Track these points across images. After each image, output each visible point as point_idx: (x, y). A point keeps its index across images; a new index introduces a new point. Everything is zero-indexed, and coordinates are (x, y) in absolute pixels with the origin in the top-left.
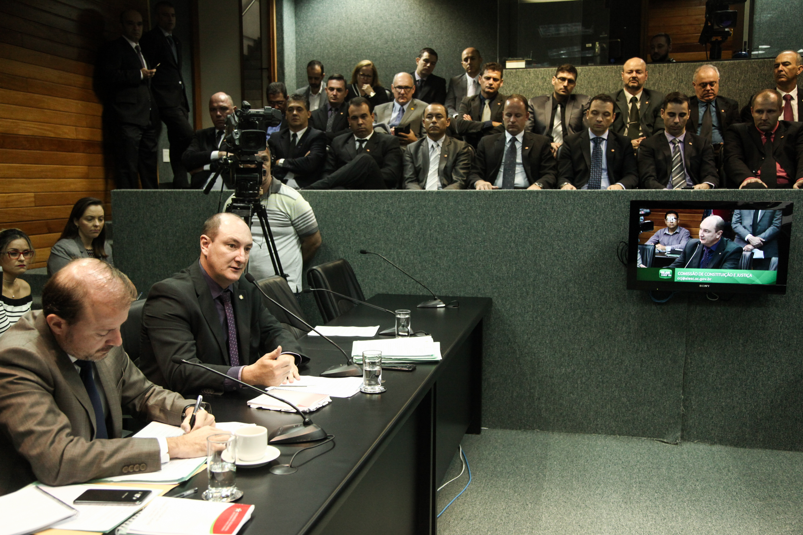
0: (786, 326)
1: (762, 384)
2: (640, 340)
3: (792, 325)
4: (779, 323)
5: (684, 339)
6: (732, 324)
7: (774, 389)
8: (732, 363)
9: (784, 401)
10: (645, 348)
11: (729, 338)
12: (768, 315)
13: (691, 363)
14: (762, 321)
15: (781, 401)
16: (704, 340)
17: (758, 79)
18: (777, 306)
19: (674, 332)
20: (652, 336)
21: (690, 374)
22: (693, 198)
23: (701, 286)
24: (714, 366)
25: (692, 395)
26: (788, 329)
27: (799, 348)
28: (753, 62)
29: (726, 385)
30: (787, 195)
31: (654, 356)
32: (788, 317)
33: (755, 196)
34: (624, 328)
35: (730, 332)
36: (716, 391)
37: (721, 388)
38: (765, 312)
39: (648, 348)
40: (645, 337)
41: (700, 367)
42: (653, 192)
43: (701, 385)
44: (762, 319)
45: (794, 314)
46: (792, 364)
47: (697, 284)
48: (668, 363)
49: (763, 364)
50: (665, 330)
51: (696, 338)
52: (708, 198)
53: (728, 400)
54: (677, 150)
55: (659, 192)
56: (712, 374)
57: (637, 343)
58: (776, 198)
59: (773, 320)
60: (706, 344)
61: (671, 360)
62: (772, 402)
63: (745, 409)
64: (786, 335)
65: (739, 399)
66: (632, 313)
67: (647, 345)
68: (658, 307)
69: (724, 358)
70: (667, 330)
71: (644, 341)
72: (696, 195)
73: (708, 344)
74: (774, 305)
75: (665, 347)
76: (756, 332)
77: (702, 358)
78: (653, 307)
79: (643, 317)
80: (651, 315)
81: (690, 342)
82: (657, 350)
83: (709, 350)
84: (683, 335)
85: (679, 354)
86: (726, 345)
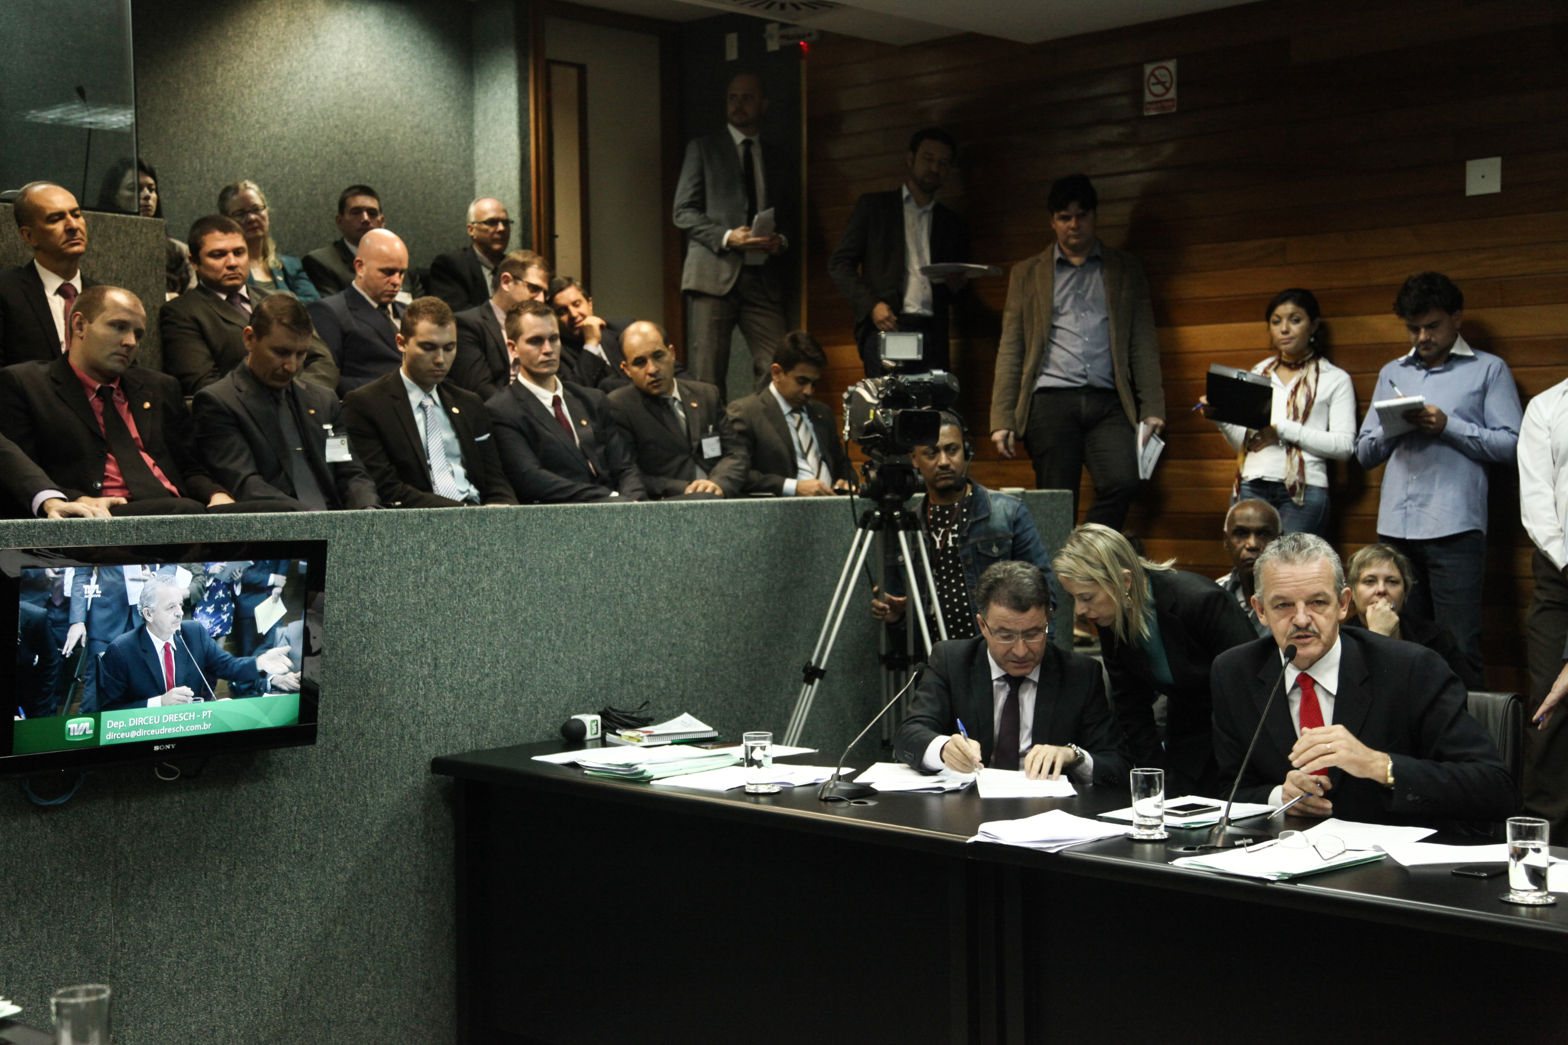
0: (304, 816)
1: (266, 960)
3: (314, 811)
4: (292, 812)
5: (109, 888)
6: (204, 831)
7: (287, 965)
8: (208, 923)
9: (307, 987)
10: (17, 933)
11: (201, 865)
12: (272, 798)
13: (123, 944)
14: (262, 813)
15: (302, 988)
16: (150, 882)
18: (286, 775)
19: (84, 875)
20: (33, 896)
21: (122, 974)
22: (111, 538)
24: (172, 939)
25: (127, 1025)
26: (308, 822)
27: (328, 861)
29: (196, 981)
30: (292, 525)
31: (39, 948)
32: (306, 795)
33: (235, 530)
35: (201, 852)
36: (176, 1000)
37: (188, 990)
38: (267, 791)
39: (22, 929)
40: (15, 903)
41: (143, 950)
42: (19, 525)
43: (146, 995)
44: (260, 807)
45: (317, 786)
46: (317, 898)
47: (150, 745)
48: (71, 958)
49: (266, 912)
50: (63, 874)
51: (132, 880)
52: (142, 538)
53: (202, 1017)
55: (35, 525)
56: (168, 960)
58: (273, 532)
59: (281, 805)
60: (152, 892)
61: (77, 947)
62: (284, 997)
63: (237, 1026)
64: (305, 835)
65: (224, 1007)
67: (22, 922)
68: (44, 817)
69: (192, 915)
70: (68, 874)
71: (13, 914)
72: (116, 532)
73: (157, 890)
74: (282, 771)
75: (64, 918)
76: (250, 839)
77: (145, 926)
78: (32, 821)
79: (8, 852)
80: (29, 842)
81: (119, 891)
82: (45, 930)
83: (159, 905)
84: (105, 878)
85: (96, 928)
86: (194, 884)
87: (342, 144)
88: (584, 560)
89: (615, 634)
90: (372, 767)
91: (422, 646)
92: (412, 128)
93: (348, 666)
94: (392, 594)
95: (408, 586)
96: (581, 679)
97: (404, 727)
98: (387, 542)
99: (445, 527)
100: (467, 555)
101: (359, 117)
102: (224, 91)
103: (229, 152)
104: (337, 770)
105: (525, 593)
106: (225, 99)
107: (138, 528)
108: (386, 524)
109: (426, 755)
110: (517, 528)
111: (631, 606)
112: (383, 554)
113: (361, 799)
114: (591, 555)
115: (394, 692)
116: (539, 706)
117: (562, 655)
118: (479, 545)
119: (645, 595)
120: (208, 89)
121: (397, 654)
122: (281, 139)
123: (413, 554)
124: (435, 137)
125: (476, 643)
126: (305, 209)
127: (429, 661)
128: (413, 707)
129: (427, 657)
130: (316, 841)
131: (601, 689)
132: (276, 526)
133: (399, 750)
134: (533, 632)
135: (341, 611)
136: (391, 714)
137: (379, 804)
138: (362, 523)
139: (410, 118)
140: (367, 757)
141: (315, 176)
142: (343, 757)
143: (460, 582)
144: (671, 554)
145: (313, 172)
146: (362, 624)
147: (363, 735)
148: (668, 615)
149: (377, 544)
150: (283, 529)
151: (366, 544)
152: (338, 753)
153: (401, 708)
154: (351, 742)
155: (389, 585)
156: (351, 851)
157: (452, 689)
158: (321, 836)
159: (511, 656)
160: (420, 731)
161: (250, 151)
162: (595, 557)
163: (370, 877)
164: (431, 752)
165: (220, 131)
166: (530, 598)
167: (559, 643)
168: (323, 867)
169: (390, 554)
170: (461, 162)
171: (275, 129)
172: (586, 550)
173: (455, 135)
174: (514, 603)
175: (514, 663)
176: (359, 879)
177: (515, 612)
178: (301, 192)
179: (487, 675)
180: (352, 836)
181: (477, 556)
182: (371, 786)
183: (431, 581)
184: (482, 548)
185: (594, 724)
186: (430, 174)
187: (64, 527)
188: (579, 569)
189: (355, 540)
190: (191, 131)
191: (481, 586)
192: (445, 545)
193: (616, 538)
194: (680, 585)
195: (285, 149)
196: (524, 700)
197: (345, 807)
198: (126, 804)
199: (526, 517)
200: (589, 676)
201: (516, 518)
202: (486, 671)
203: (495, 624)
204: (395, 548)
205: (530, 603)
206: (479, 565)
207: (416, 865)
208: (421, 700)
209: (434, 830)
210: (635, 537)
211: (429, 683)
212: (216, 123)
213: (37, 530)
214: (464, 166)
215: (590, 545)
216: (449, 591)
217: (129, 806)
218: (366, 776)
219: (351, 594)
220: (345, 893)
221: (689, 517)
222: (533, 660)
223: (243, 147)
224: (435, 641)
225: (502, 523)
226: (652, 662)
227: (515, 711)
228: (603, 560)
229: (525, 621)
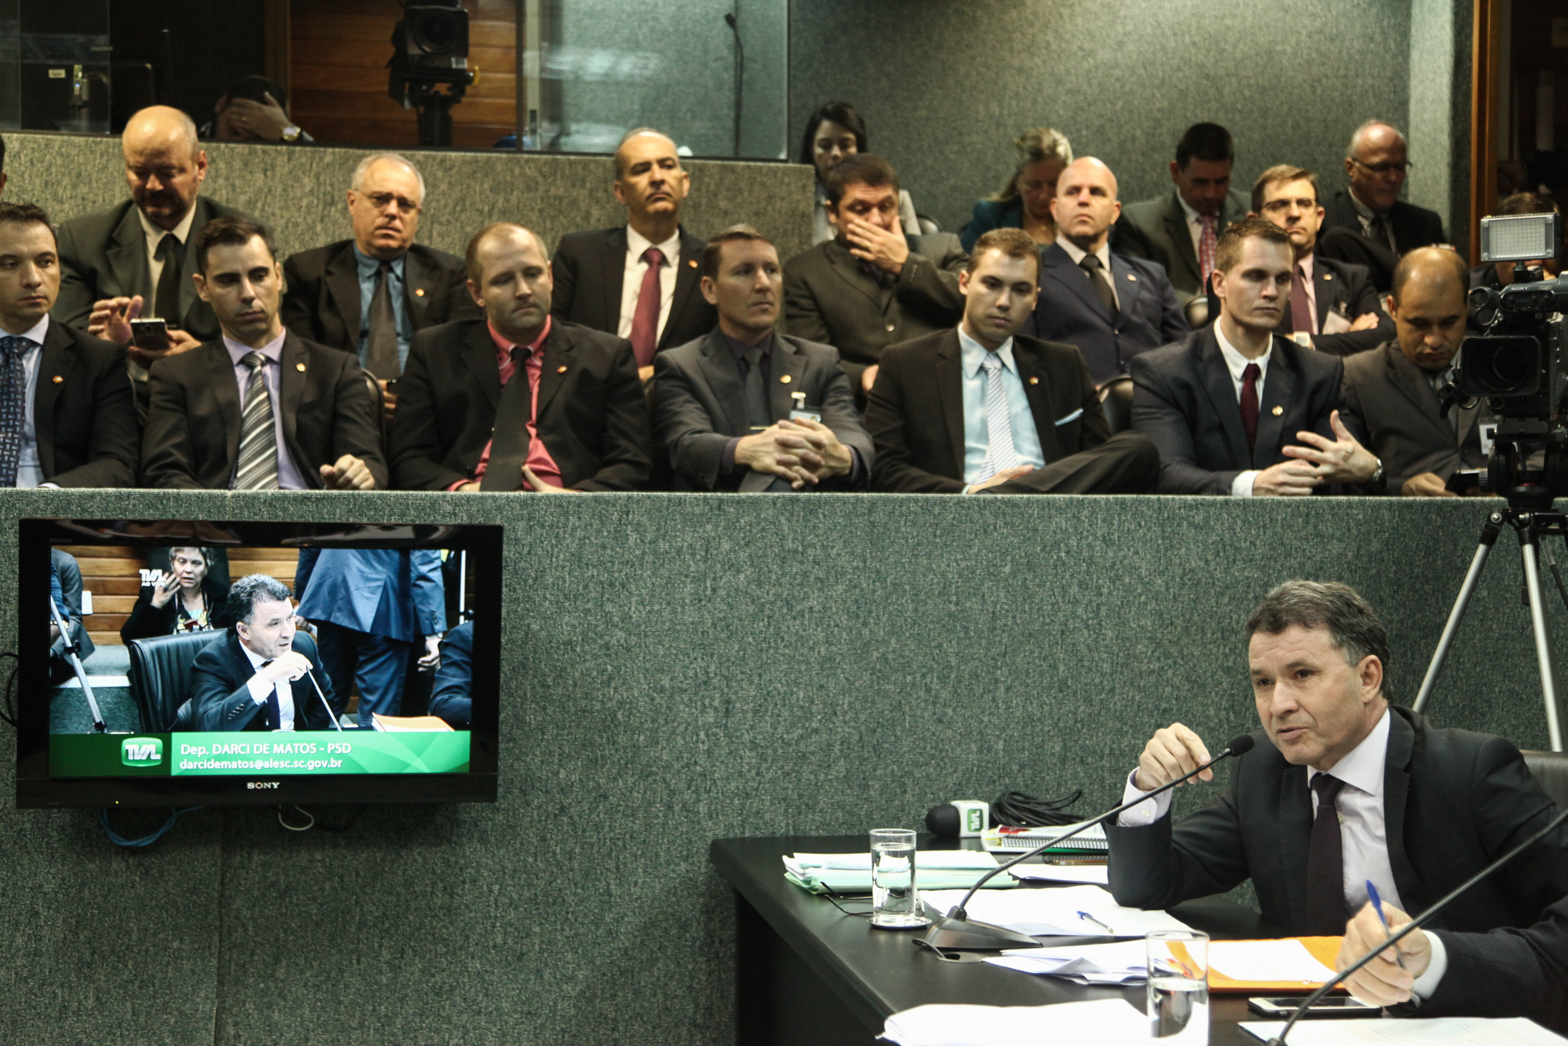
0: (511, 898)
2: (73, 977)
3: (527, 894)
4: (491, 891)
5: (214, 962)
6: (357, 902)
8: (361, 1025)
10: (91, 1003)
11: (352, 947)
12: (461, 869)
13: (236, 1037)
14: (445, 888)
16: (277, 960)
17: (541, 211)
18: (483, 841)
19: (182, 941)
20: (114, 958)
22: (234, 515)
23: (251, 786)
26: (516, 908)
27: (547, 965)
28: (527, 161)
30: (499, 509)
31: (119, 1026)
32: (515, 871)
33: (412, 512)
34: (19, 941)
35: (353, 930)
38: (453, 859)
39: (98, 999)
40: (89, 965)
42: (108, 495)
44: (442, 881)
45: (531, 860)
46: (529, 1013)
47: (240, 781)
49: (450, 1022)
50: (155, 935)
51: (252, 955)
54: (259, 383)
57: (62, 986)
59: (474, 881)
60: (280, 973)
61: (172, 1032)
64: (511, 925)
66: (47, 888)
67: (97, 989)
68: (131, 861)
69: (337, 1011)
70: (161, 936)
71: (85, 978)
72: (241, 508)
73: (287, 972)
74: (476, 835)
75: (155, 992)
76: (427, 921)
77: (270, 1018)
78: (114, 864)
79: (82, 899)
80: (110, 890)
81: (233, 967)
82: (128, 1004)
83: (290, 991)
84: (209, 947)
85: (197, 1011)
86: (341, 971)
87: (1200, 66)
88: (993, 575)
89: (1050, 688)
90: (620, 843)
91: (705, 683)
92: (1310, 36)
93: (583, 703)
94: (656, 608)
95: (683, 599)
96: (986, 748)
97: (672, 793)
98: (649, 537)
99: (747, 519)
100: (784, 560)
101: (1228, 28)
102: (1035, 14)
103: (1039, 91)
104: (564, 841)
105: (885, 619)
106: (1037, 25)
107: (270, 504)
108: (648, 512)
109: (710, 834)
110: (873, 524)
111: (1082, 648)
112: (644, 553)
113: (602, 886)
114: (1007, 569)
115: (657, 743)
116: (909, 782)
117: (950, 712)
118: (805, 548)
119: (1110, 633)
120: (1014, 14)
121: (663, 690)
122: (1112, 68)
123: (693, 555)
124: (1347, 44)
125: (797, 684)
126: (1143, 154)
127: (716, 703)
128: (687, 765)
129: (712, 699)
130: (528, 935)
131: (1022, 767)
132: (474, 509)
133: (664, 825)
134: (899, 675)
135: (574, 626)
136: (651, 774)
137: (630, 895)
138: (611, 509)
139: (1307, 22)
140: (612, 829)
141: (1160, 110)
142: (573, 823)
143: (771, 598)
144: (1161, 573)
145: (1158, 105)
146: (607, 646)
147: (605, 797)
148: (1155, 666)
149: (633, 538)
150: (486, 512)
151: (615, 538)
152: (565, 819)
153: (668, 767)
154: (586, 806)
155: (653, 596)
156: (584, 955)
157: (754, 746)
158: (537, 929)
159: (858, 706)
160: (699, 801)
161: (1069, 86)
162: (1014, 574)
163: (614, 996)
164: (715, 830)
165: (1028, 64)
166: (893, 625)
167: (945, 694)
168: (539, 973)
169: (655, 552)
170: (1389, 74)
171: (1104, 55)
172: (998, 561)
173: (1378, 37)
174: (866, 632)
175: (862, 717)
176: (595, 996)
177: (867, 645)
178: (1138, 133)
179: (816, 731)
180: (585, 935)
181: (802, 563)
182: (618, 868)
183: (722, 593)
184: (810, 551)
185: (975, 817)
186: (1336, 94)
187: (168, 500)
188: (984, 589)
189: (599, 532)
190: (988, 67)
191: (807, 604)
192: (747, 544)
193: (1056, 545)
194: (1179, 622)
195: (1118, 79)
196: (879, 772)
197: (575, 894)
198: (245, 855)
199: (889, 509)
200: (1001, 745)
201: (870, 512)
202: (814, 725)
203: (831, 659)
204: (663, 546)
205: (892, 633)
206: (805, 575)
207: (690, 988)
208: (702, 759)
209: (721, 942)
210: (1090, 546)
211: (715, 735)
212: (1023, 56)
213: (132, 502)
214: (1391, 80)
215: (1004, 554)
216: (751, 609)
217: (250, 859)
218: (609, 855)
219: (590, 605)
220: (573, 1012)
221: (1199, 519)
222: (897, 715)
223: (1059, 82)
224: (726, 678)
225: (847, 516)
226: (1123, 734)
227: (865, 787)
228: (1030, 576)
229: (884, 658)
